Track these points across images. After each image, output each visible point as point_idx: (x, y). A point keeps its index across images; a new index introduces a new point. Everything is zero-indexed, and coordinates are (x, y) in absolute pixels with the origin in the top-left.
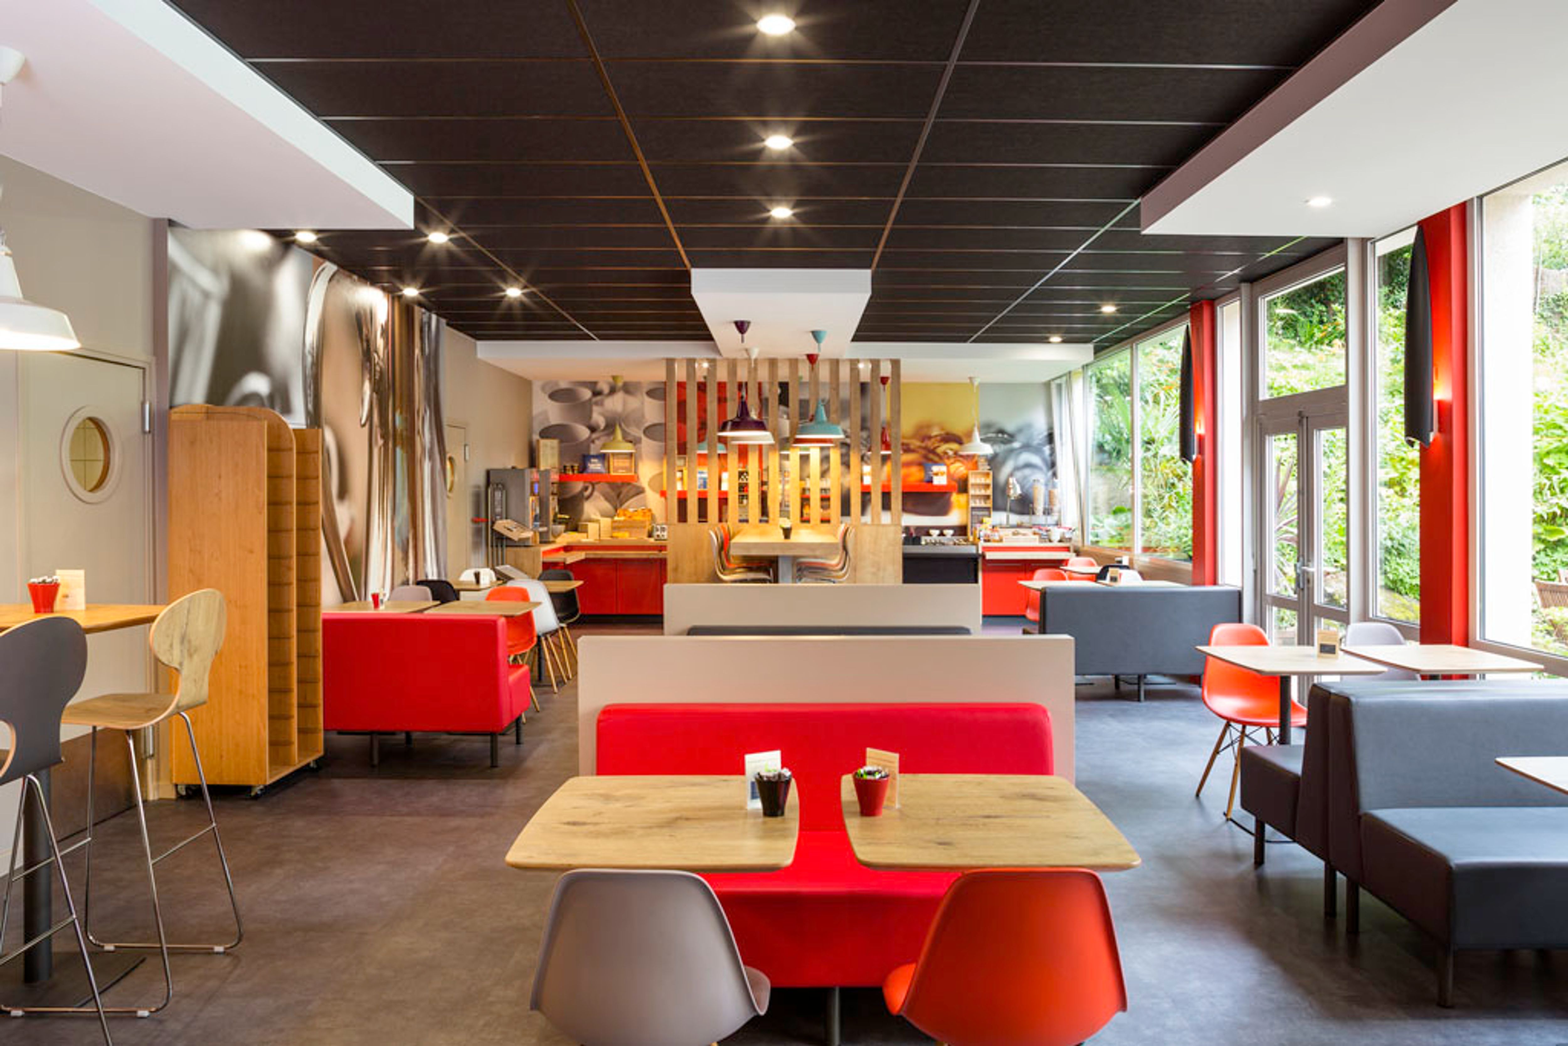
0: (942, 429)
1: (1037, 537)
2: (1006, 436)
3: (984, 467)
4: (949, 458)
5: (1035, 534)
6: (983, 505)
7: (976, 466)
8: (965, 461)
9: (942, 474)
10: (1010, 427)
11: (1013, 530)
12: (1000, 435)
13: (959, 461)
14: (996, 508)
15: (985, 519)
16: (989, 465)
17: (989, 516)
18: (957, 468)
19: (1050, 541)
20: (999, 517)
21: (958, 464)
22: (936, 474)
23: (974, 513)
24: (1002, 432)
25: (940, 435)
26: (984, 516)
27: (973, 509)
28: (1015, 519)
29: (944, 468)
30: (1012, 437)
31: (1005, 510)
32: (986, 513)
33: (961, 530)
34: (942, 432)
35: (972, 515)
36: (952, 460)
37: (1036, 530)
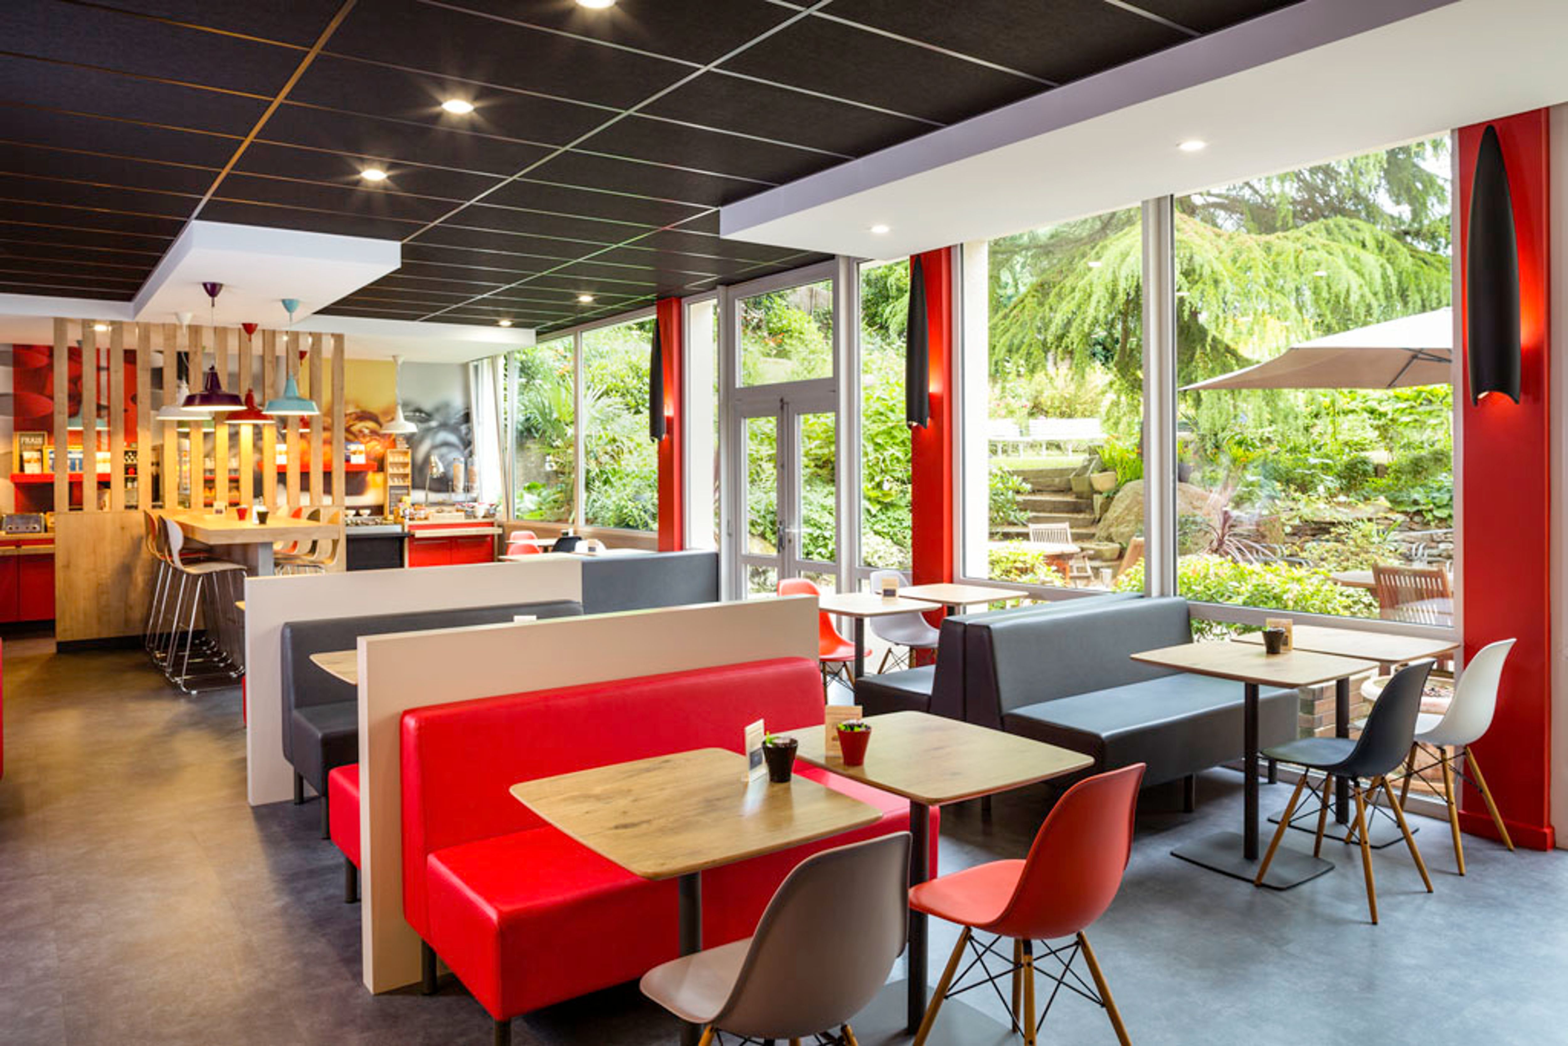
0: (357, 406)
1: (462, 514)
2: (423, 415)
3: (402, 446)
4: (364, 436)
5: (458, 511)
6: (401, 483)
7: (394, 444)
8: (382, 440)
9: (361, 453)
10: (427, 406)
11: (437, 508)
12: (417, 414)
13: (375, 439)
14: (415, 487)
15: (405, 498)
16: (407, 443)
17: (408, 494)
18: (373, 447)
19: (475, 517)
20: (419, 496)
21: (374, 443)
22: (354, 453)
23: (392, 491)
24: (420, 411)
25: (355, 413)
26: (402, 494)
27: (392, 487)
28: (434, 497)
29: (362, 447)
30: (429, 416)
31: (423, 488)
32: (405, 491)
33: (378, 510)
34: (358, 410)
35: (390, 495)
36: (368, 439)
37: (459, 507)
